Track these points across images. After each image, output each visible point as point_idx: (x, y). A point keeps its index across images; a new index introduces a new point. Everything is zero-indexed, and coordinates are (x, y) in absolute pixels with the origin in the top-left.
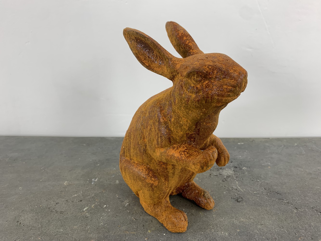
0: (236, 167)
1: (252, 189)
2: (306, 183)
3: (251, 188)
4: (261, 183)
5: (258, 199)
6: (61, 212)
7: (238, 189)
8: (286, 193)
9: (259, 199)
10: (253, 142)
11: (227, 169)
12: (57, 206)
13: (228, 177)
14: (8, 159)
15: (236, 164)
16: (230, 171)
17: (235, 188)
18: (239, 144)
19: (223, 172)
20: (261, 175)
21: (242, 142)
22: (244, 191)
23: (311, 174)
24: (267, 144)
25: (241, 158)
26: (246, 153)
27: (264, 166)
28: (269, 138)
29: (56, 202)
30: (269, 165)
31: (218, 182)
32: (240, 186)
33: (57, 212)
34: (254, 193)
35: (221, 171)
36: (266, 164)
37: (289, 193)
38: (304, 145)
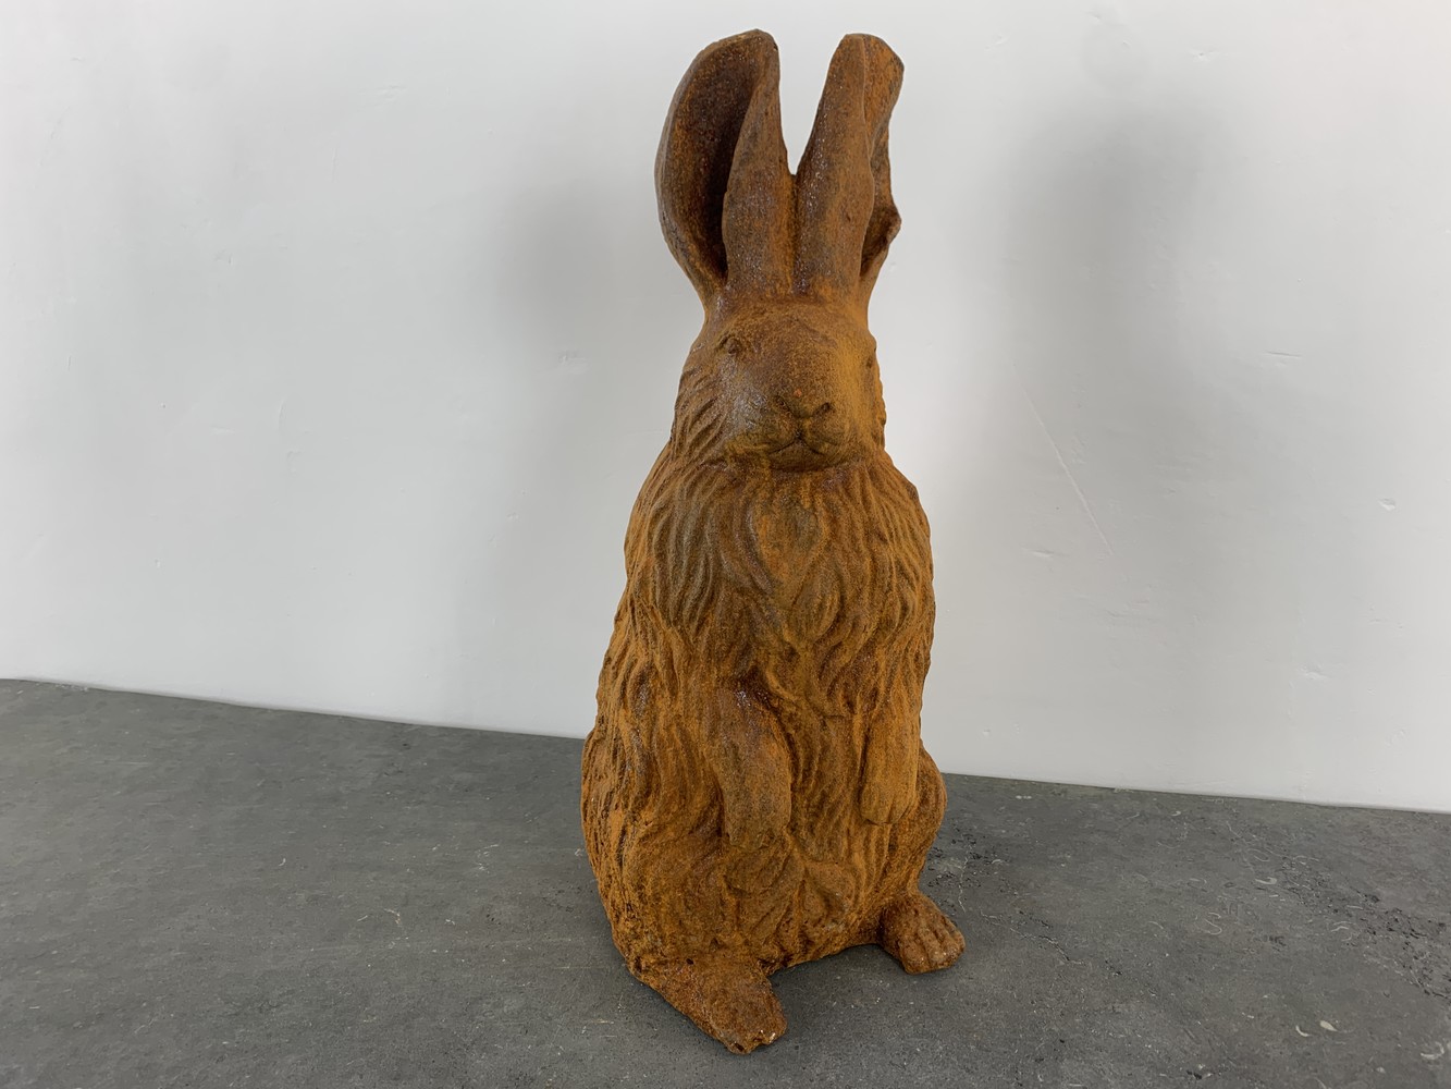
0: (978, 857)
1: (990, 909)
2: (1131, 911)
3: (989, 906)
4: (1020, 899)
5: (990, 932)
6: (568, 909)
8: (1064, 926)
9: (993, 932)
10: (1063, 795)
11: (952, 859)
12: (560, 896)
13: (946, 877)
14: (453, 786)
15: (980, 849)
16: (959, 864)
17: (951, 901)
18: (1019, 797)
19: (940, 865)
20: (1030, 880)
21: (1030, 794)
22: (969, 912)
23: (1160, 891)
24: (1096, 806)
25: (1002, 837)
26: (1023, 824)
27: (1051, 861)
28: (1112, 789)
29: (560, 889)
30: (1064, 860)
32: (964, 900)
33: (560, 907)
36: (1060, 856)
37: (1072, 927)
38: (1199, 816)
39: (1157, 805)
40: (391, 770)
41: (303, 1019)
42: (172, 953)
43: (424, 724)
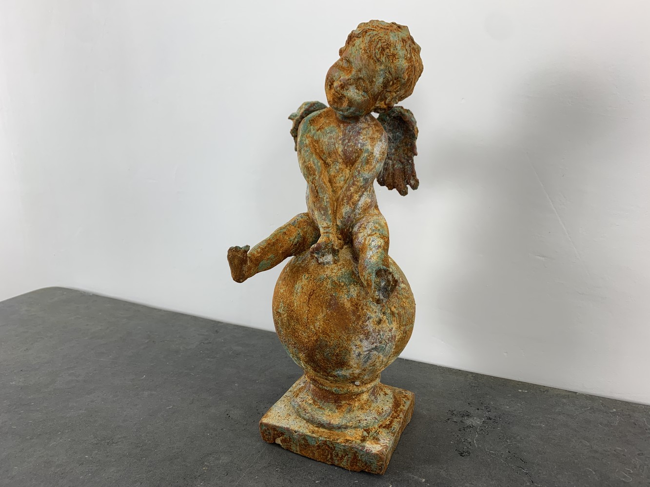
0: (490, 419)
1: (491, 447)
2: (576, 461)
4: (510, 444)
5: (489, 460)
7: (472, 443)
8: (534, 463)
9: (491, 460)
11: (475, 418)
13: (470, 427)
15: (492, 414)
16: (478, 421)
18: (520, 391)
19: (467, 420)
21: (527, 390)
22: (479, 447)
23: (596, 452)
24: (564, 401)
25: (506, 410)
26: (519, 405)
27: (532, 426)
28: (576, 393)
31: (452, 429)
32: (477, 440)
34: (490, 453)
35: (466, 418)
36: (539, 424)
37: (538, 465)
38: (628, 413)
39: (602, 404)
40: (206, 342)
41: (125, 450)
42: (81, 412)
43: (228, 323)
